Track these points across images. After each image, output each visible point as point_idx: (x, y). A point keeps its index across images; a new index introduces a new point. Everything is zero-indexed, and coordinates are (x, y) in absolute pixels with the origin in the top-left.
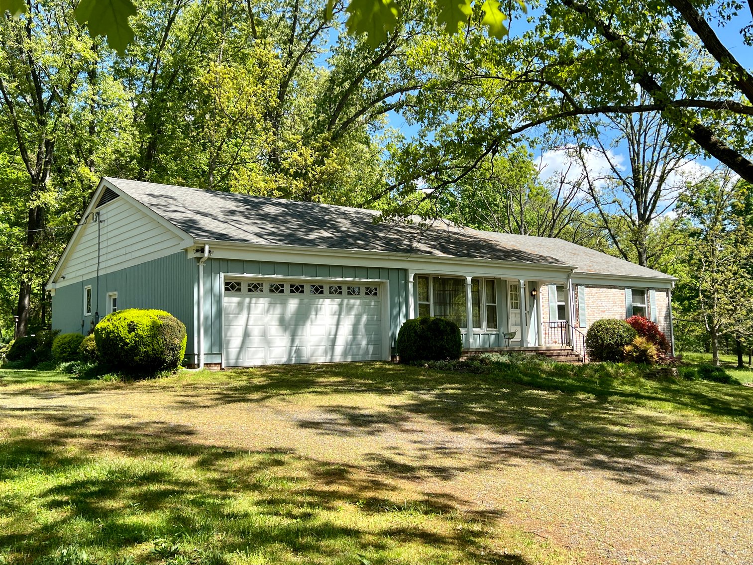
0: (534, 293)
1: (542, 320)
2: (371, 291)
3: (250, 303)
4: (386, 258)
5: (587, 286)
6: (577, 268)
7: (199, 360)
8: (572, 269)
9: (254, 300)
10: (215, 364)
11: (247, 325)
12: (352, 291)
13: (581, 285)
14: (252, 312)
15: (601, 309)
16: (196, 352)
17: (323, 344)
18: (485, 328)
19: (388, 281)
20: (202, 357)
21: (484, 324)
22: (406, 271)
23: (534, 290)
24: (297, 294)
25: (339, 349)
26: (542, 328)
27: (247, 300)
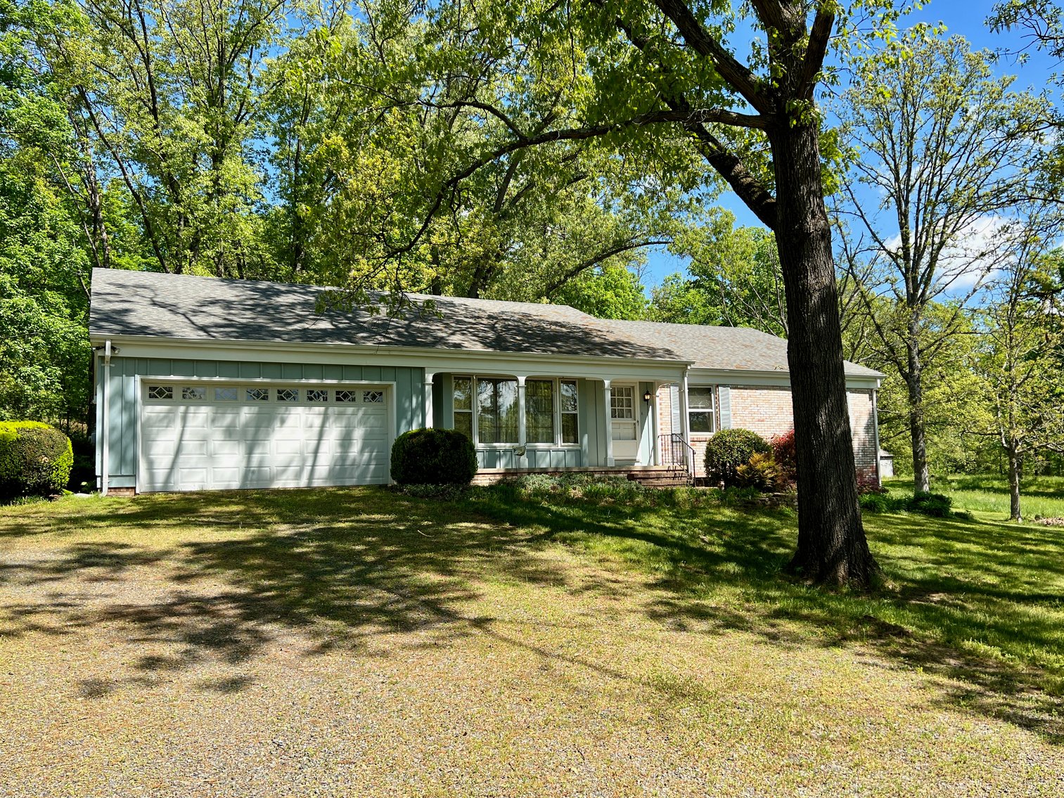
0: (647, 397)
1: (659, 432)
2: (374, 396)
3: (186, 413)
4: (387, 353)
5: (735, 387)
6: (694, 363)
7: (102, 483)
8: (687, 364)
9: (192, 409)
10: (127, 488)
11: (181, 440)
12: (344, 396)
13: (724, 386)
14: (188, 424)
15: (757, 417)
16: (98, 473)
17: (294, 464)
18: (560, 444)
19: (395, 383)
20: (106, 479)
21: (559, 438)
22: (422, 370)
23: (648, 393)
24: (258, 401)
25: (323, 469)
26: (659, 442)
27: (182, 409)
